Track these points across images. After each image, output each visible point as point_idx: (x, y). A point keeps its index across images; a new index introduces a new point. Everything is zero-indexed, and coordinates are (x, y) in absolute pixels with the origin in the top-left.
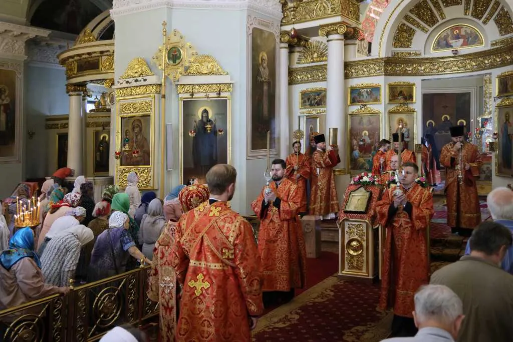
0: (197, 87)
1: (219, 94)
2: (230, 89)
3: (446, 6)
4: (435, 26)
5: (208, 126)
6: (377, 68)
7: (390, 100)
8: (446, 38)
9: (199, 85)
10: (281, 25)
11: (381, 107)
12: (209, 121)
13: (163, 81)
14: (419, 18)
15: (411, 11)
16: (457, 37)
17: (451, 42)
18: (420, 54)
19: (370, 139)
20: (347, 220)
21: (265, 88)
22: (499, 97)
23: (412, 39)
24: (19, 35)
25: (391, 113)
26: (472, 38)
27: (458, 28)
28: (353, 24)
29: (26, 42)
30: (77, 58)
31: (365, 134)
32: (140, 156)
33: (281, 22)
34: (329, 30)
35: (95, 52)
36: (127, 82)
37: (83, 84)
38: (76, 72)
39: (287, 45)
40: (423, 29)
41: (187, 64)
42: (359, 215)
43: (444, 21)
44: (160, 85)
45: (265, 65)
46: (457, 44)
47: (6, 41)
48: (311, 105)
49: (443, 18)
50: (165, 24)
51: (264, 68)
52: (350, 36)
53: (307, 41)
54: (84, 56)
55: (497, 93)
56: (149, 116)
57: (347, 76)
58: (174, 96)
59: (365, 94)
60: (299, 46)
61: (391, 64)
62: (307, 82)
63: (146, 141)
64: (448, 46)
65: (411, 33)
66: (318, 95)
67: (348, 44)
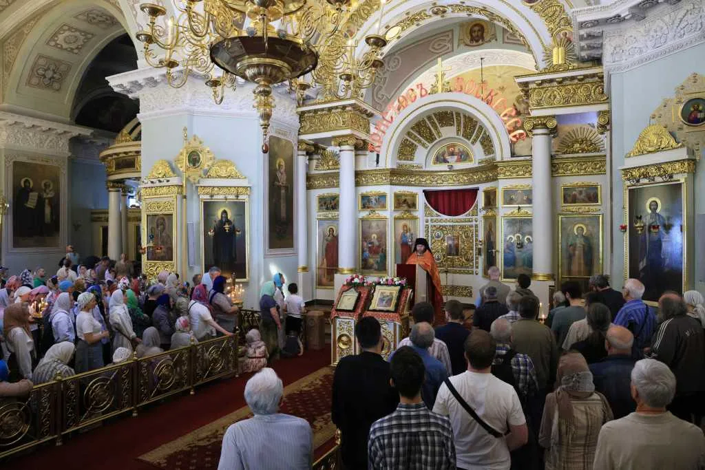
0: (216, 189)
1: (237, 196)
2: (248, 192)
3: (442, 126)
4: (433, 143)
5: (227, 227)
6: (384, 178)
7: (395, 207)
8: (443, 154)
9: (218, 187)
10: (299, 135)
11: (388, 213)
12: (228, 221)
13: (184, 182)
14: (420, 134)
15: (412, 128)
16: (452, 154)
17: (448, 158)
18: (422, 167)
19: (378, 241)
20: (337, 317)
21: (283, 191)
22: (484, 209)
23: (414, 153)
24: (62, 134)
25: (396, 219)
26: (464, 156)
27: (454, 146)
28: (363, 136)
29: (70, 140)
30: (114, 157)
31: (374, 237)
32: (164, 252)
33: (299, 131)
34: (341, 141)
35: (130, 152)
36: (152, 182)
37: (122, 181)
38: (114, 170)
39: (305, 153)
40: (423, 145)
41: (206, 167)
42: (348, 313)
43: (441, 138)
44: (182, 186)
45: (282, 170)
46: (452, 160)
47: (50, 139)
48: (327, 209)
49: (440, 137)
50: (185, 129)
51: (282, 174)
52: (361, 147)
53: (324, 149)
54: (121, 155)
55: (483, 205)
56: (172, 215)
57: (357, 184)
58: (195, 197)
59: (374, 201)
60: (317, 154)
61: (396, 175)
62: (324, 187)
63: (170, 237)
64: (445, 161)
65: (413, 148)
66: (333, 200)
67: (359, 155)
